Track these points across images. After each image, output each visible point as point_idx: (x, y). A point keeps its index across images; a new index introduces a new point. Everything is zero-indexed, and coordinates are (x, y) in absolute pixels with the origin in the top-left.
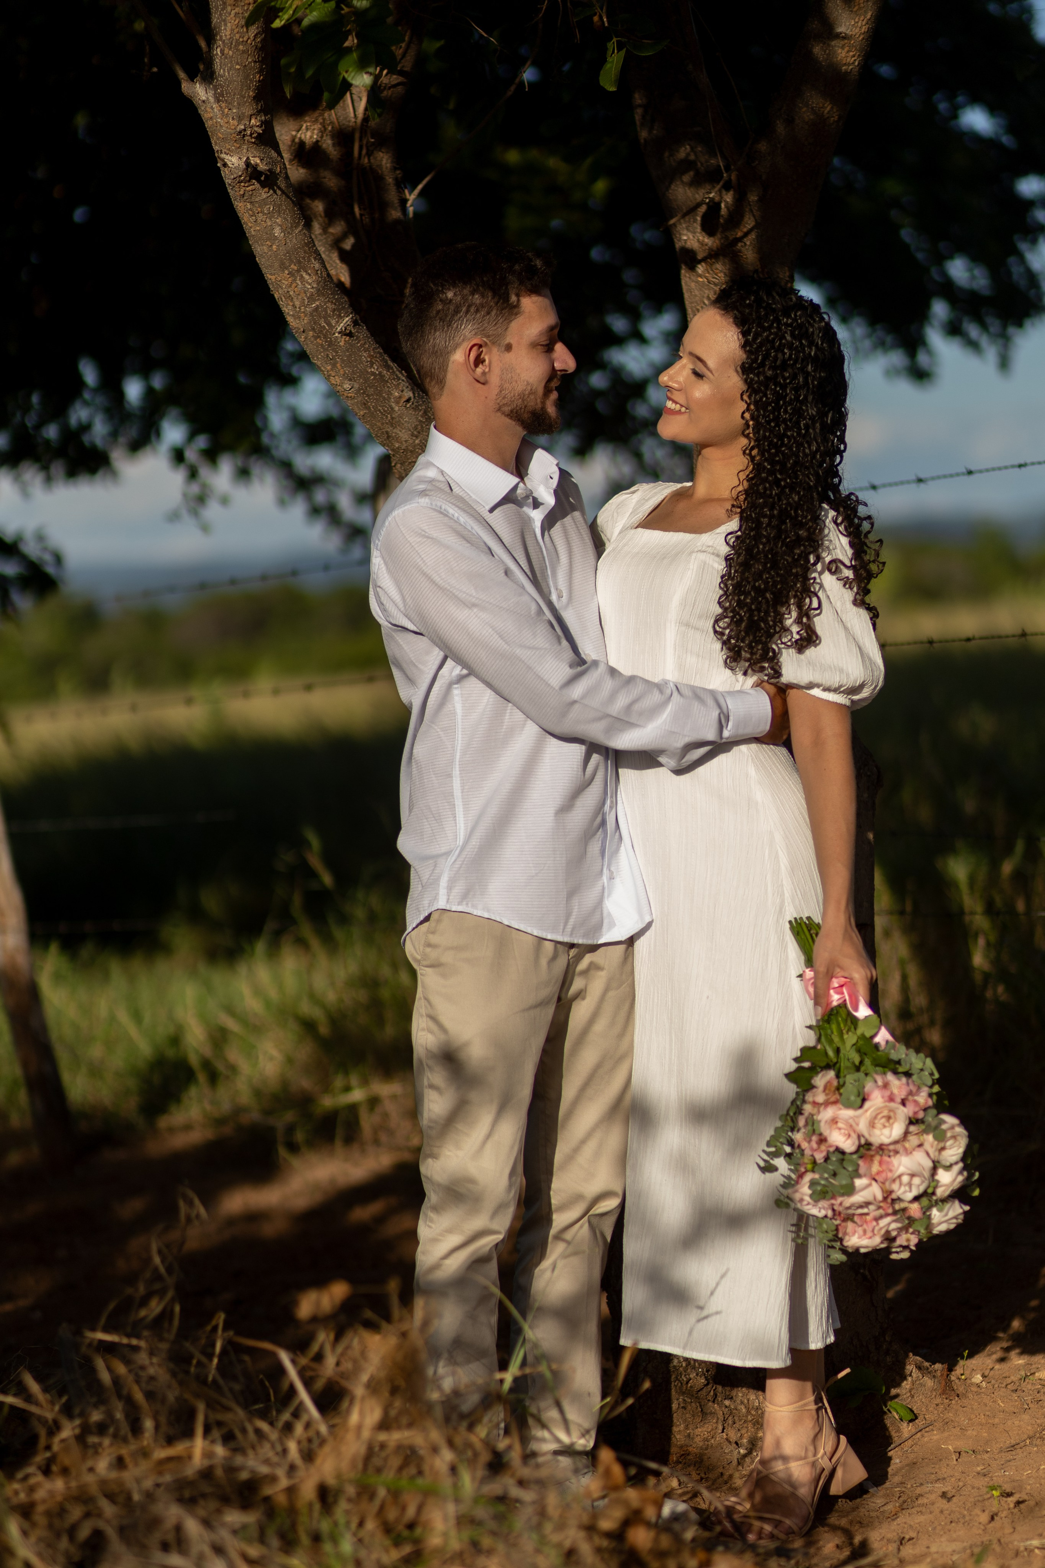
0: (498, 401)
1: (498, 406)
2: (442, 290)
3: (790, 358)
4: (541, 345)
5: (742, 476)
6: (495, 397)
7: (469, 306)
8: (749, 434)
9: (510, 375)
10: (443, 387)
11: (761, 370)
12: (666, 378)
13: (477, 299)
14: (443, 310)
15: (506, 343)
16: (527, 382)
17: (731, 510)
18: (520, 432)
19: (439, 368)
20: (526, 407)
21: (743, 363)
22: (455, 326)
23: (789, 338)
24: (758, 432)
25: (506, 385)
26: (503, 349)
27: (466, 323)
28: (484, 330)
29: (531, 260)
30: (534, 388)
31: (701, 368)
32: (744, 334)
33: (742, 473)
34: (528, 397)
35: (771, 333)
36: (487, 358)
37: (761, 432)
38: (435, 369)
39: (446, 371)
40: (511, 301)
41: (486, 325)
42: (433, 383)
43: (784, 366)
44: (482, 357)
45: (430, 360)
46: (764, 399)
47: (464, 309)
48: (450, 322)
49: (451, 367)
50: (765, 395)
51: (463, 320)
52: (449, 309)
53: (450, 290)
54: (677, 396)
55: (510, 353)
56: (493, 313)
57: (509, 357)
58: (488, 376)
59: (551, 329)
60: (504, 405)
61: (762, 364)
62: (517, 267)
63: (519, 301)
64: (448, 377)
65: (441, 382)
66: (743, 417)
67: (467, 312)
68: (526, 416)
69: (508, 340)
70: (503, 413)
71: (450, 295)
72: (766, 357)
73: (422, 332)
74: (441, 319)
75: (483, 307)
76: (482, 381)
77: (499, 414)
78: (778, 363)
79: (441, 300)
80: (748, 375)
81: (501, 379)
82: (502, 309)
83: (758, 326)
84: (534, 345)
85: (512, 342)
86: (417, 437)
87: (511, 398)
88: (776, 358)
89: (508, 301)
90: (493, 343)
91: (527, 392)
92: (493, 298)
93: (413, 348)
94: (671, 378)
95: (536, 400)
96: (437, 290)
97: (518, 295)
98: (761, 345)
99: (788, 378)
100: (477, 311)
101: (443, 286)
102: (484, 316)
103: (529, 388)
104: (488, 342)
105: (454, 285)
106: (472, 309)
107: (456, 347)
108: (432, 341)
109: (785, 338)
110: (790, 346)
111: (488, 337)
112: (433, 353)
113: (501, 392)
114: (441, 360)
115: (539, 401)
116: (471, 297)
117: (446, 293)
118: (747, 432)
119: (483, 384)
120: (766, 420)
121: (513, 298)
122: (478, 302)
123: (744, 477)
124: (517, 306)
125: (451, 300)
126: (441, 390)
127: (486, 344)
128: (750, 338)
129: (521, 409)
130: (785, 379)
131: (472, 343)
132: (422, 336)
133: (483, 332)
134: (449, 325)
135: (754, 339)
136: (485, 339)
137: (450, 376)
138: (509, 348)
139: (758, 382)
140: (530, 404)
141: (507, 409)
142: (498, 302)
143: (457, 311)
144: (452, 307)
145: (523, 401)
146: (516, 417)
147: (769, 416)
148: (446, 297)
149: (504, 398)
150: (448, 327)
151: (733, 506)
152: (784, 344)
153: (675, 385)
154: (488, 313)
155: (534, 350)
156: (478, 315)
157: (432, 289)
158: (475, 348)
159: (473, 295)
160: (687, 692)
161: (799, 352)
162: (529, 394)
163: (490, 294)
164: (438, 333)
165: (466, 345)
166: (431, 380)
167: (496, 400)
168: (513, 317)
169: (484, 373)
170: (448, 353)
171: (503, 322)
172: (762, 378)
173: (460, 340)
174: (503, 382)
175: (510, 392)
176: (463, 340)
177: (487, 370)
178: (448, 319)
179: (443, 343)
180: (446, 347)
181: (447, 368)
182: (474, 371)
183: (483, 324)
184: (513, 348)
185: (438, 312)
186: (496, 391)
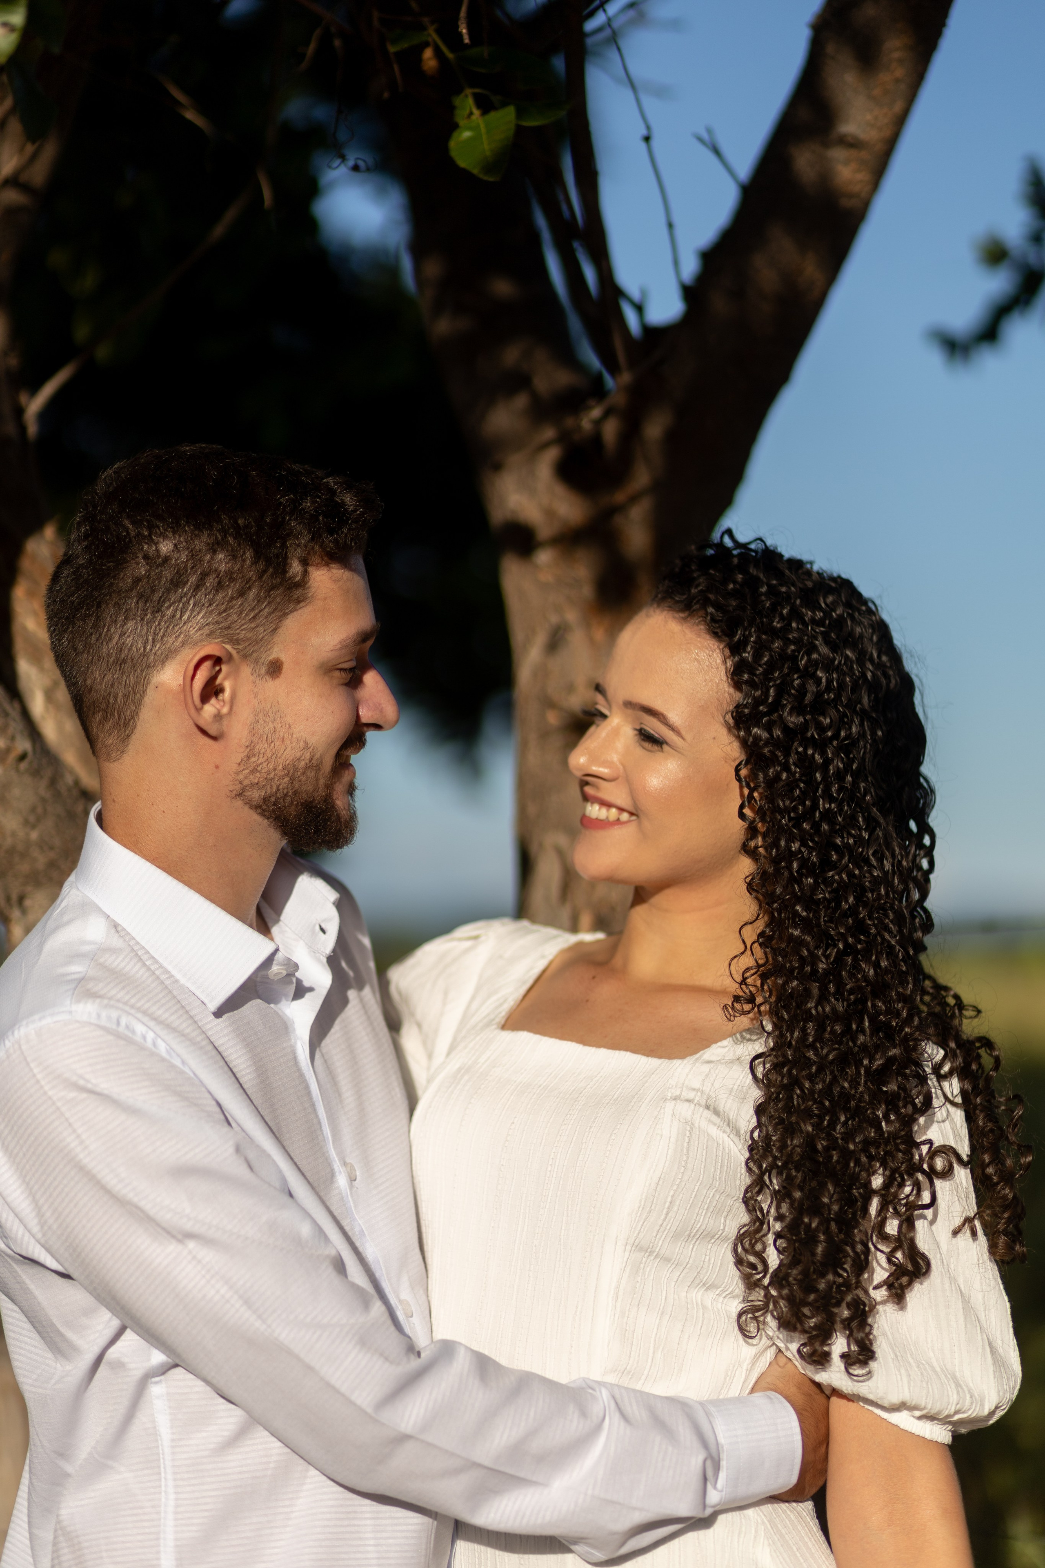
0: (241, 777)
1: (238, 787)
2: (150, 535)
3: (829, 688)
4: (341, 670)
5: (750, 933)
6: (235, 768)
7: (204, 576)
8: (756, 847)
9: (271, 725)
10: (128, 736)
11: (775, 716)
12: (582, 760)
13: (221, 561)
14: (148, 577)
15: (271, 658)
16: (306, 742)
17: (733, 1007)
18: (275, 841)
19: (127, 697)
20: (295, 793)
21: (737, 707)
22: (169, 613)
23: (824, 650)
24: (775, 844)
25: (261, 746)
26: (263, 670)
27: (192, 611)
28: (229, 627)
29: (333, 493)
30: (318, 756)
31: (653, 726)
32: (735, 649)
33: (749, 927)
34: (304, 773)
35: (787, 642)
36: (227, 685)
37: (783, 843)
38: (116, 698)
39: (138, 704)
40: (290, 573)
41: (235, 617)
42: (108, 726)
43: (819, 706)
44: (218, 681)
45: (108, 677)
46: (784, 776)
47: (193, 579)
48: (160, 603)
49: (151, 697)
50: (786, 768)
51: (188, 601)
52: (159, 578)
53: (165, 537)
54: (608, 791)
55: (277, 681)
56: (252, 594)
57: (273, 688)
58: (225, 722)
59: (364, 637)
60: (252, 785)
61: (776, 706)
62: (307, 504)
63: (306, 573)
64: (142, 716)
65: (126, 725)
66: (742, 815)
67: (197, 587)
68: (293, 811)
69: (276, 653)
70: (249, 803)
71: (166, 547)
72: (781, 691)
73: (98, 618)
74: (140, 596)
75: (232, 579)
76: (212, 731)
77: (239, 803)
78: (809, 698)
79: (146, 557)
80: (748, 731)
81: (252, 731)
82: (273, 588)
83: (760, 630)
84: (327, 669)
85: (283, 657)
86: (33, 827)
87: (269, 773)
88: (802, 691)
89: (285, 572)
90: (245, 657)
91: (302, 764)
92: (255, 563)
93: (75, 649)
94: (594, 759)
95: (317, 780)
96: (139, 534)
97: (305, 563)
98: (771, 666)
99: (829, 727)
100: (220, 586)
101: (151, 528)
102: (232, 599)
103: (308, 756)
104: (234, 652)
105: (176, 529)
106: (210, 582)
107: (167, 657)
108: (116, 638)
109: (814, 648)
110: (828, 666)
111: (235, 642)
112: (115, 662)
113: (249, 758)
114: (132, 679)
115: (322, 782)
116: (208, 557)
117: (156, 544)
118: (753, 844)
119: (214, 738)
120: (790, 819)
121: (296, 567)
122: (223, 567)
123: (755, 938)
124: (302, 583)
125: (167, 559)
126: (123, 741)
127: (230, 657)
128: (747, 655)
129: (286, 795)
130: (822, 729)
131: (202, 654)
132: (95, 626)
133: (227, 633)
134: (157, 610)
135: (757, 656)
136: (228, 647)
137: (146, 714)
138: (275, 669)
139: (770, 742)
140: (304, 788)
141: (256, 795)
142: (265, 571)
143: (177, 583)
144: (168, 574)
145: (292, 780)
146: (274, 811)
147: (795, 809)
148: (158, 551)
149: (254, 771)
150: (153, 613)
151: (737, 998)
152: (816, 661)
153: (603, 771)
154: (242, 593)
155: (326, 678)
156: (220, 595)
157: (127, 530)
158: (207, 665)
159: (214, 552)
160: (635, 1410)
161: (844, 674)
162: (307, 767)
163: (248, 554)
164: (130, 624)
165: (190, 655)
166: (105, 718)
167: (237, 773)
168: (292, 606)
169: (218, 717)
170: (148, 667)
171: (270, 614)
172: (777, 732)
173: (177, 644)
174: (255, 739)
175: (268, 761)
176: (183, 644)
177: (225, 710)
178: (156, 597)
179: (140, 645)
180: (145, 655)
181: (142, 697)
182: (199, 710)
183: (229, 615)
184: (284, 670)
185: (137, 581)
186: (239, 755)
